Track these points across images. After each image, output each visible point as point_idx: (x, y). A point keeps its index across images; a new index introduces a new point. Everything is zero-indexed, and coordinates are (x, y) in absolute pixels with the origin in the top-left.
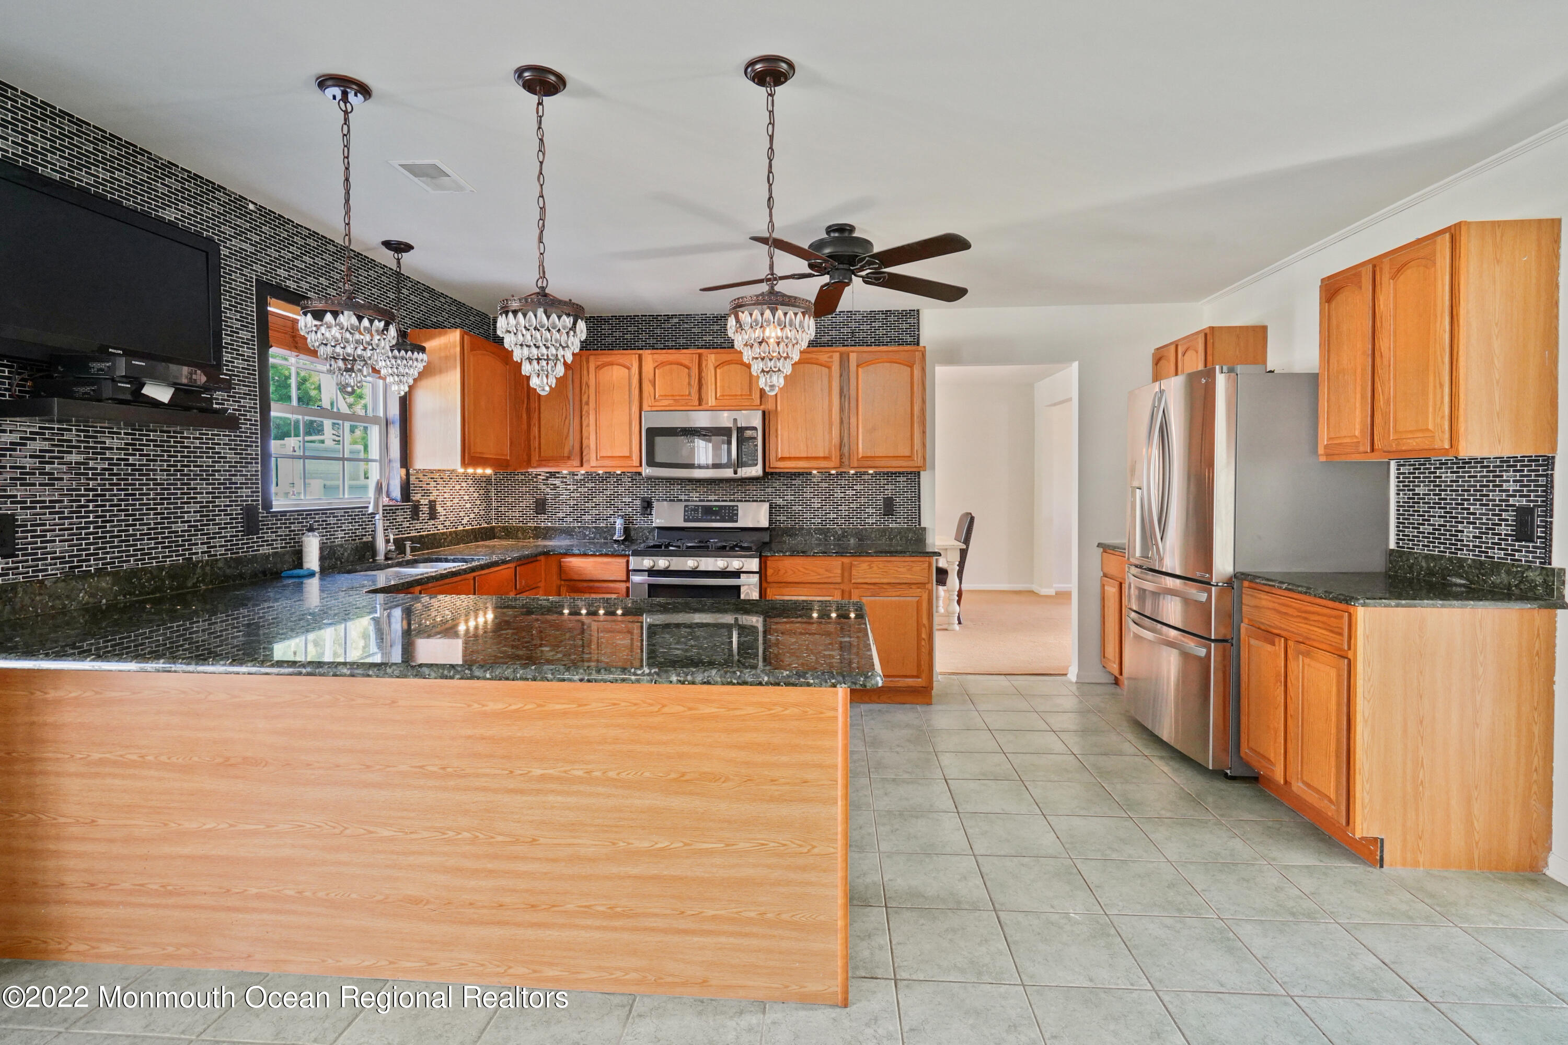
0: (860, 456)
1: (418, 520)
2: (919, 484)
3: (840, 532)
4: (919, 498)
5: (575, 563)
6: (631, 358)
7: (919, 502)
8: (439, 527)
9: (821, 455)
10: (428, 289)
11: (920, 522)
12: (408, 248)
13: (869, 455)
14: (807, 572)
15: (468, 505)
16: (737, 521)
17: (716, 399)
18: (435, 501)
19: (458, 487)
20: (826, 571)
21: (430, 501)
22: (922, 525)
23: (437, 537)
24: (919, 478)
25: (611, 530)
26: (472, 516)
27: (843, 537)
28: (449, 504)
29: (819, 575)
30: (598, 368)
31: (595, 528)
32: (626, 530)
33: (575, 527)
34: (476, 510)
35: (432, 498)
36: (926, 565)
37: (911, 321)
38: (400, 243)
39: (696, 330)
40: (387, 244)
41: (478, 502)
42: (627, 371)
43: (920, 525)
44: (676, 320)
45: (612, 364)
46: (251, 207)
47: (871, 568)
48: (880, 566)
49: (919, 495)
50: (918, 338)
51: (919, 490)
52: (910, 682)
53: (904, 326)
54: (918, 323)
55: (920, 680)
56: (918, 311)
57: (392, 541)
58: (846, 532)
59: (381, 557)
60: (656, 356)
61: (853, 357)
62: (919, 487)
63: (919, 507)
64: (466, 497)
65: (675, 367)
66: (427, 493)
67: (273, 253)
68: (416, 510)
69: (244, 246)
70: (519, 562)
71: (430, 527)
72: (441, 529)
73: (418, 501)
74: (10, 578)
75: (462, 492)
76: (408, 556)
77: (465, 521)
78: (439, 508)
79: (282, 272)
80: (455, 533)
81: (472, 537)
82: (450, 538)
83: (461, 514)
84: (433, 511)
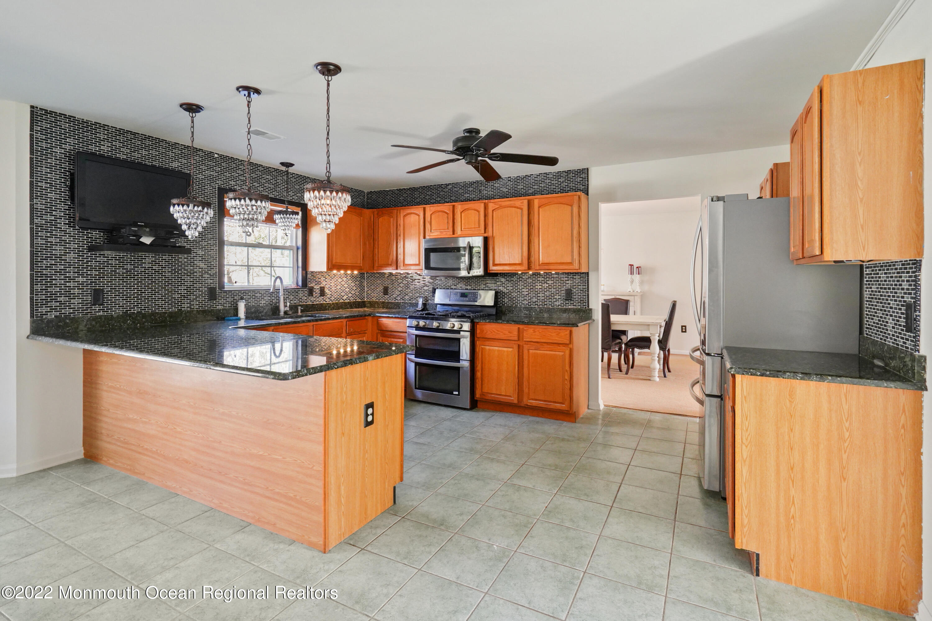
0: (541, 263)
1: (312, 296)
2: (588, 280)
3: (538, 310)
4: (588, 290)
5: (384, 321)
6: (419, 210)
7: (588, 292)
8: (326, 300)
9: (517, 262)
11: (588, 305)
12: (292, 165)
13: (546, 262)
14: (499, 333)
15: (347, 290)
16: (476, 302)
17: (461, 230)
18: (324, 287)
19: (340, 280)
20: (509, 332)
21: (321, 287)
22: (590, 307)
23: (324, 305)
24: (588, 277)
25: (417, 305)
26: (350, 295)
27: (541, 312)
28: (334, 289)
29: (505, 334)
30: (405, 216)
31: (410, 303)
32: (424, 305)
33: (400, 303)
34: (353, 292)
35: (322, 285)
36: (568, 332)
37: (583, 176)
38: (287, 163)
39: (461, 191)
40: (283, 164)
41: (355, 288)
42: (418, 217)
43: (588, 307)
44: (450, 186)
45: (411, 213)
46: (216, 155)
47: (535, 332)
48: (540, 331)
49: (588, 288)
50: (588, 186)
51: (588, 284)
52: (558, 406)
53: (579, 179)
54: (588, 177)
55: (564, 405)
56: (588, 169)
57: (288, 306)
58: (542, 310)
59: (282, 313)
60: (431, 208)
61: (536, 203)
62: (588, 282)
63: (588, 296)
64: (346, 286)
65: (440, 213)
66: (319, 283)
67: (228, 175)
68: (311, 292)
69: (212, 173)
70: (348, 319)
71: (320, 300)
72: (328, 301)
73: (313, 287)
74: (101, 313)
75: (343, 283)
76: (300, 314)
77: (345, 298)
78: (327, 291)
79: (232, 183)
80: (337, 303)
81: (348, 306)
82: (333, 306)
83: (342, 294)
84: (322, 292)
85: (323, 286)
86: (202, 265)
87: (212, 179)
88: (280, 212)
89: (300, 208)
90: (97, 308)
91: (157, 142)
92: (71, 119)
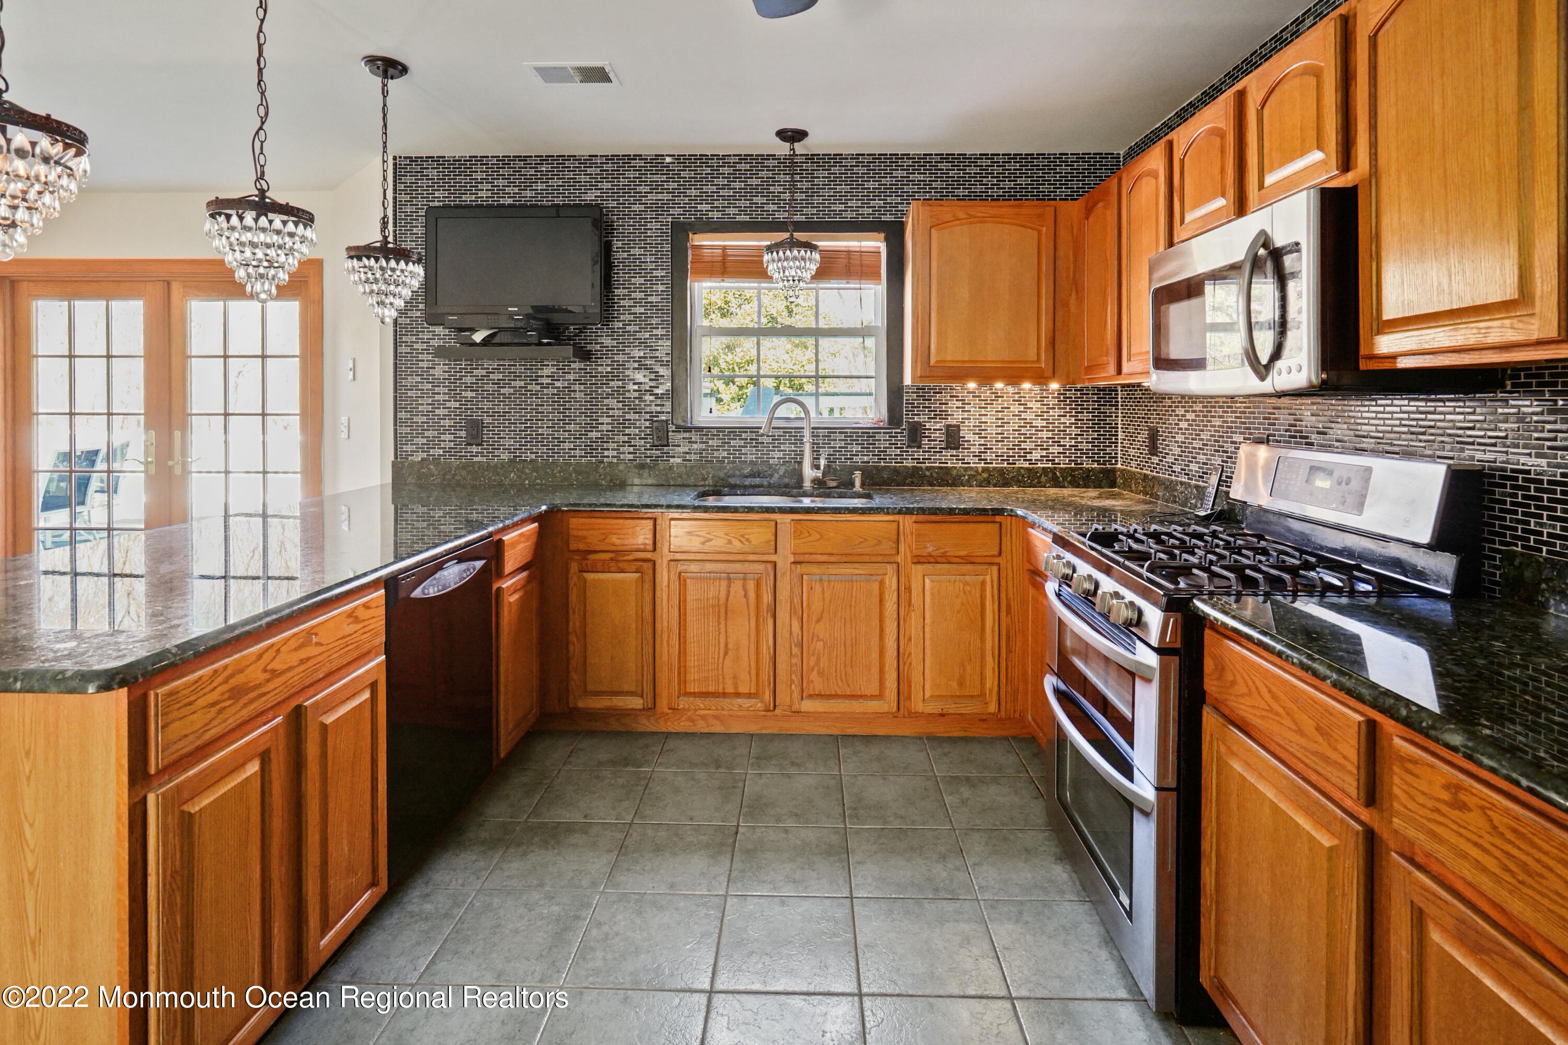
1: (919, 447)
5: (1033, 535)
6: (1157, 156)
8: (966, 459)
10: (945, 157)
12: (802, 132)
15: (1045, 434)
17: (1261, 187)
18: (958, 426)
19: (1015, 408)
21: (949, 426)
23: (955, 472)
26: (1056, 449)
28: (993, 430)
33: (1177, 483)
34: (1067, 442)
35: (950, 421)
38: (794, 132)
41: (1074, 431)
42: (1154, 182)
45: (1142, 176)
46: (668, 160)
57: (822, 467)
59: (807, 484)
60: (1185, 134)
64: (1039, 423)
66: (943, 415)
67: (694, 192)
68: (916, 434)
69: (660, 196)
70: (921, 517)
71: (948, 458)
72: (973, 462)
73: (919, 423)
74: (479, 459)
75: (1029, 416)
76: (858, 487)
77: (1036, 455)
78: (967, 434)
79: (704, 207)
80: (1001, 471)
81: (1043, 479)
82: (985, 475)
83: (1028, 445)
84: (953, 438)
85: (954, 422)
86: (640, 377)
87: (659, 209)
88: (770, 249)
89: (882, 235)
90: (475, 449)
91: (559, 162)
92: (438, 161)
